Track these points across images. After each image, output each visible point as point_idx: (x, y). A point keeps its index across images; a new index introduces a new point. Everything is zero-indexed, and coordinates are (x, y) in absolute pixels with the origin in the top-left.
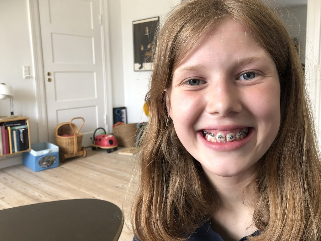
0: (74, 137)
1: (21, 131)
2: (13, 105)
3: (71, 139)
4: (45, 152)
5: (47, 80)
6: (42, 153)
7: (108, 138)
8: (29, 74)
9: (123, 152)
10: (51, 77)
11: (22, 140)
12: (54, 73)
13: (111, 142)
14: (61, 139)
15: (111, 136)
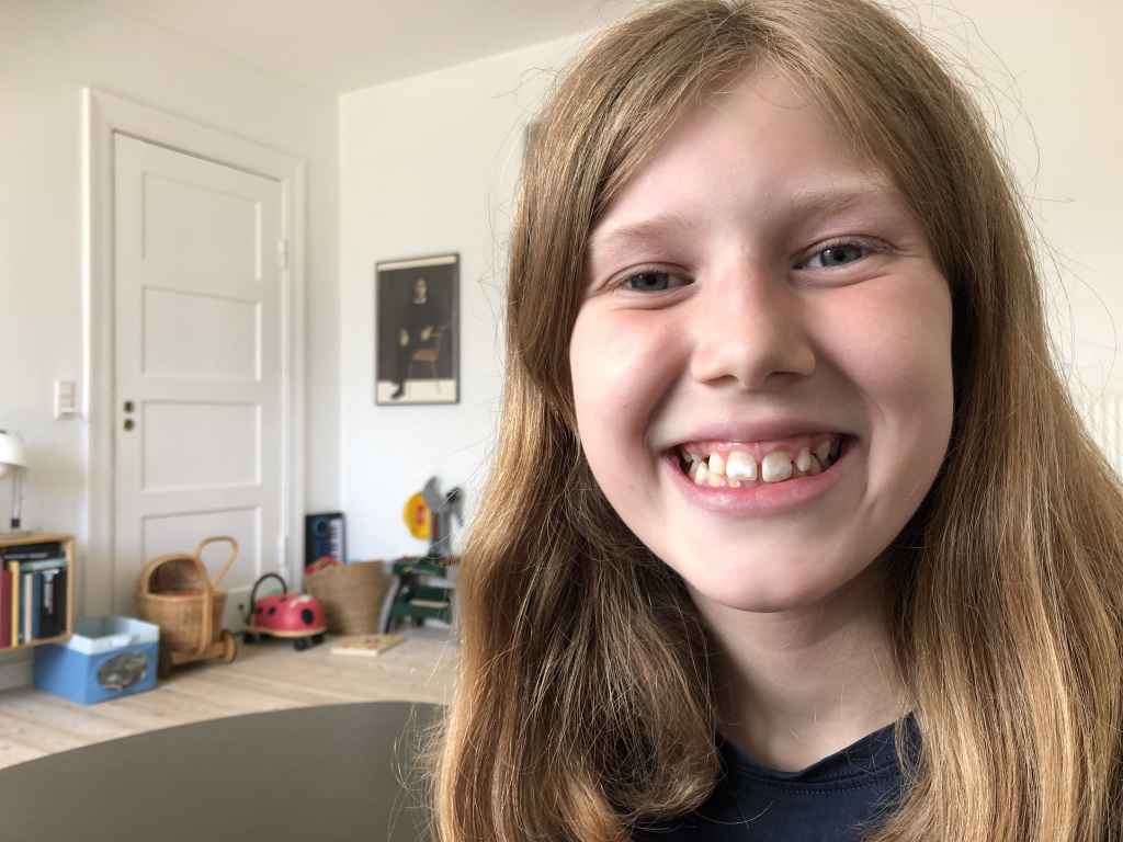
0: (205, 597)
1: (49, 576)
2: (21, 498)
3: (193, 602)
4: (118, 642)
5: (121, 423)
6: (110, 643)
7: (299, 605)
8: (72, 405)
9: (346, 646)
10: (134, 416)
11: (48, 603)
12: (144, 403)
13: (307, 616)
14: (161, 603)
15: (305, 599)
